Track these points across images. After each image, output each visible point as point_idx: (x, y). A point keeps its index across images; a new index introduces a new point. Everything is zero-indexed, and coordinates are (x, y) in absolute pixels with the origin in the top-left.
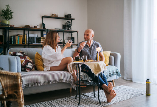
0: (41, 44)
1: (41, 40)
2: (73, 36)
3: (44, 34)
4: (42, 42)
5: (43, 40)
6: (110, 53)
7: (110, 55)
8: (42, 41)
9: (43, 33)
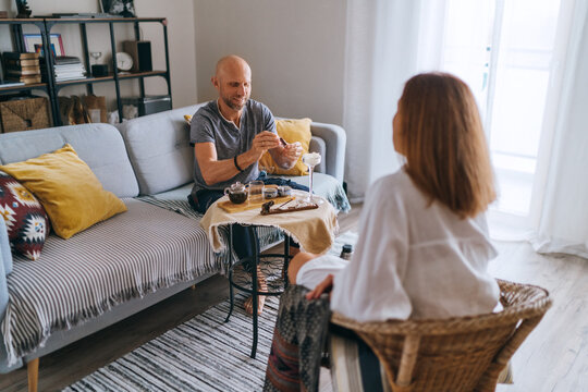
0: (24, 82)
1: (20, 68)
2: (144, 38)
3: (24, 32)
4: (29, 76)
5: (30, 67)
6: (312, 127)
7: (313, 135)
8: (25, 72)
9: (20, 31)
